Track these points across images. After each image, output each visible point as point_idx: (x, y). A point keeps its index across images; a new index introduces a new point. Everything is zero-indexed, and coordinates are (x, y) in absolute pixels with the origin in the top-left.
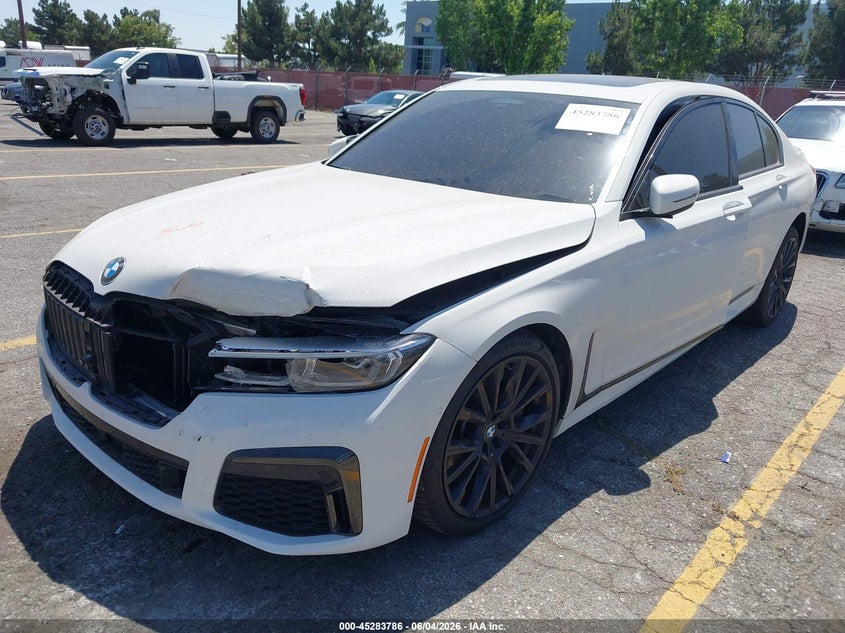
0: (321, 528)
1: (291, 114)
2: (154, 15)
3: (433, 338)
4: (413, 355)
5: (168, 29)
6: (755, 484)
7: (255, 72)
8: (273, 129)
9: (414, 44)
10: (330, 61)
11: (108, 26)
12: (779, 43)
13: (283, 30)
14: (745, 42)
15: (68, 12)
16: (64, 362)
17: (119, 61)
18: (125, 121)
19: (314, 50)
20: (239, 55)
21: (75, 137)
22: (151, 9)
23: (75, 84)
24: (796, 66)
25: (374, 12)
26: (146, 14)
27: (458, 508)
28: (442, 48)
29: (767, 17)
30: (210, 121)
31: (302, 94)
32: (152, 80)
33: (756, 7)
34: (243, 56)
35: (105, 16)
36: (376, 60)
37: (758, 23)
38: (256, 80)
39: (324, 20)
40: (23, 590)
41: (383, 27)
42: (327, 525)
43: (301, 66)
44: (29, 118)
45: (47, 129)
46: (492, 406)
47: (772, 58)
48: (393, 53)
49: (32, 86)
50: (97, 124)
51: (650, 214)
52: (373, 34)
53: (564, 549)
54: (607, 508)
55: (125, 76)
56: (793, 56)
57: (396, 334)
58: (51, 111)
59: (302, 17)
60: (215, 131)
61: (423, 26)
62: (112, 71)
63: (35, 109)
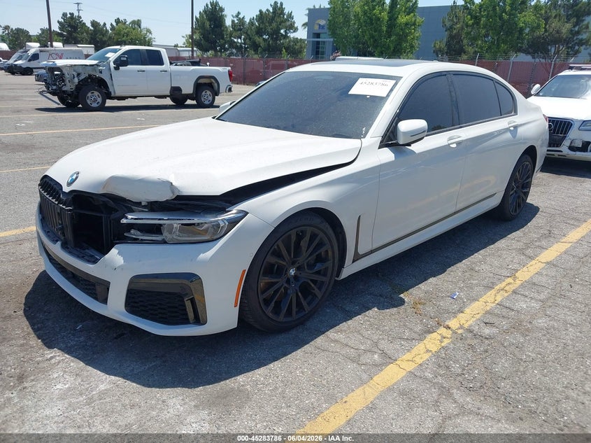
0: (184, 321)
1: (222, 88)
2: (137, 23)
3: (246, 213)
4: (233, 222)
5: (149, 31)
6: (467, 310)
7: (198, 60)
8: (210, 98)
9: (313, 38)
10: (256, 51)
11: (107, 31)
12: (572, 31)
13: (223, 30)
14: (546, 31)
15: (81, 22)
16: (48, 232)
17: (109, 55)
18: (113, 95)
19: (245, 44)
20: (193, 48)
21: (80, 106)
22: (136, 19)
23: (80, 70)
24: (584, 46)
25: (285, 17)
26: (133, 22)
27: (270, 315)
28: (332, 40)
29: (562, 12)
30: (168, 93)
31: (230, 74)
32: (130, 67)
33: (555, 5)
34: (195, 49)
35: (105, 24)
36: (287, 49)
37: (555, 17)
38: (199, 65)
39: (251, 23)
40: (22, 355)
41: (292, 27)
42: (188, 319)
43: (236, 55)
44: (50, 93)
45: (62, 100)
46: (290, 255)
47: (566, 42)
48: (299, 44)
49: (53, 72)
50: (94, 97)
51: (397, 145)
52: (285, 31)
53: (336, 341)
54: (369, 321)
55: (112, 65)
56: (582, 40)
57: (223, 210)
58: (64, 89)
59: (236, 22)
60: (173, 100)
61: (319, 25)
62: (104, 62)
63: (54, 87)
